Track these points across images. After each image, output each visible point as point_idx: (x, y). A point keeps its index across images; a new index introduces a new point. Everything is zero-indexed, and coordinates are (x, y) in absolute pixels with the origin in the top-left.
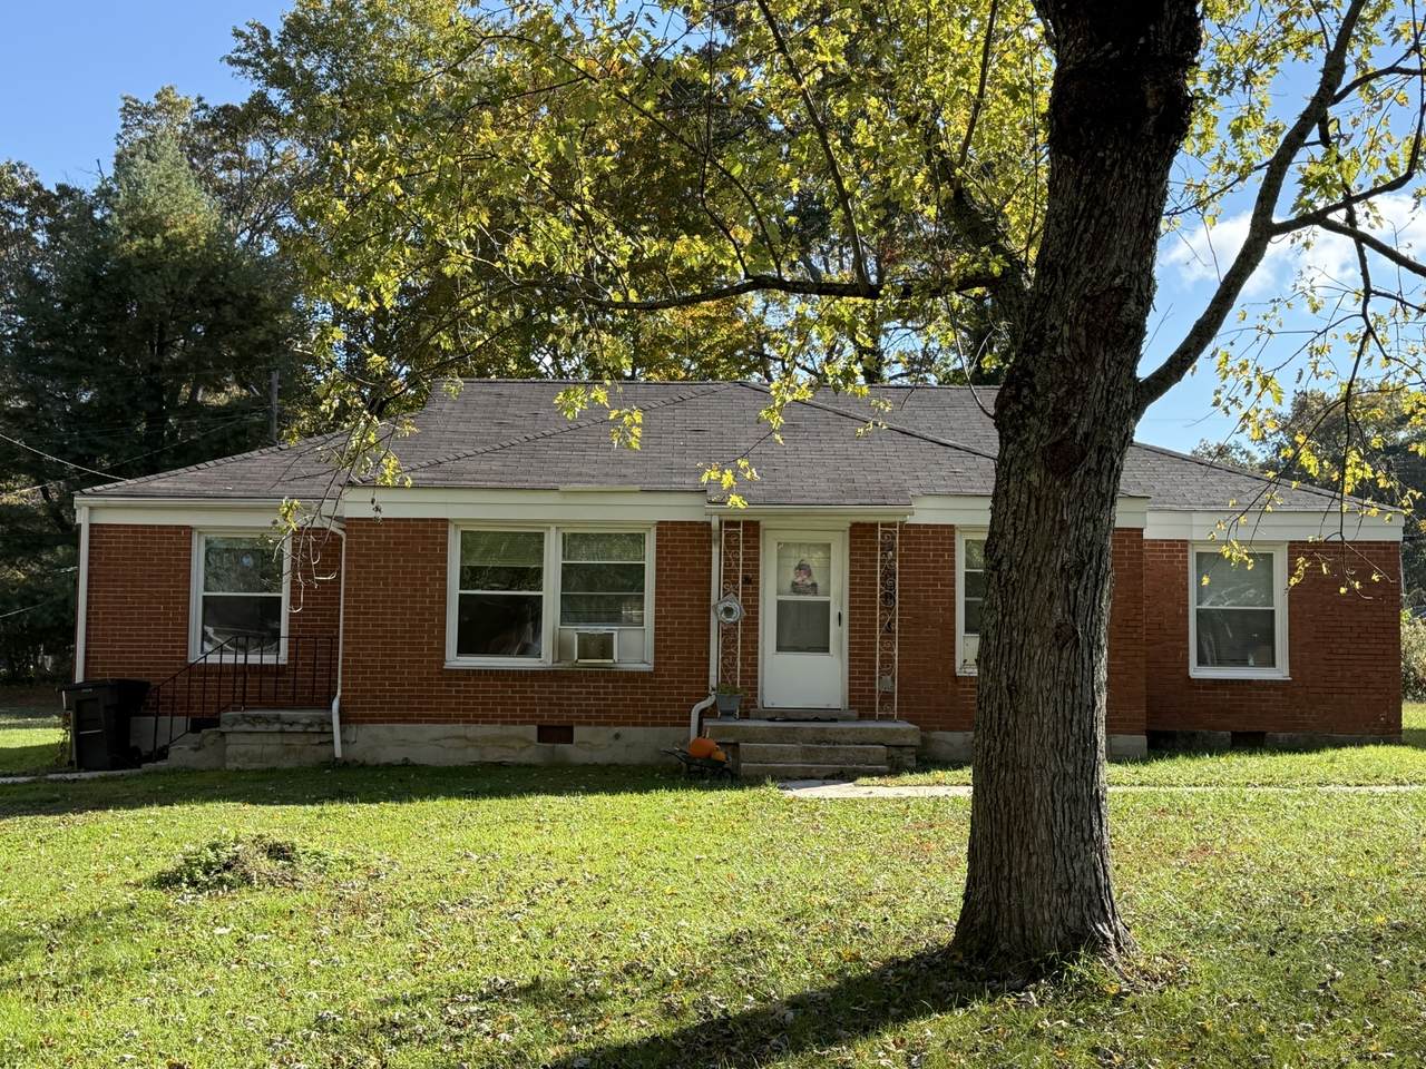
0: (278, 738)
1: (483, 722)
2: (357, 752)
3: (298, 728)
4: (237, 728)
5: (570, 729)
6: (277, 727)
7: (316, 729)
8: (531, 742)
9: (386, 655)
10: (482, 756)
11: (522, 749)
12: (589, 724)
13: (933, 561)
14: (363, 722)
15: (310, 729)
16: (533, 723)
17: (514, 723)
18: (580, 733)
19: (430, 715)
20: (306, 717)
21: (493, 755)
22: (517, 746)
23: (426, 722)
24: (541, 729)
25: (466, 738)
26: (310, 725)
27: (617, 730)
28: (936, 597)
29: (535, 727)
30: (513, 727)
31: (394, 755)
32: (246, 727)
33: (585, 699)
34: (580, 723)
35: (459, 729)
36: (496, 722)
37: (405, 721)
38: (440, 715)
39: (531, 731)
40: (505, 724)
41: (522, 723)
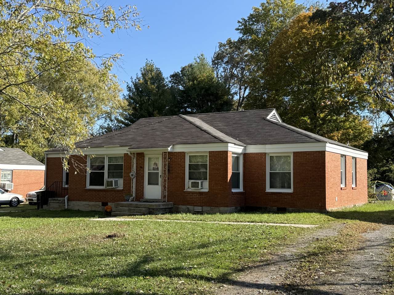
0: (58, 204)
1: (92, 201)
2: (70, 207)
3: (60, 202)
4: (51, 202)
5: (107, 203)
6: (57, 201)
8: (100, 206)
9: (75, 186)
10: (92, 209)
11: (99, 207)
12: (111, 202)
13: (180, 161)
14: (72, 201)
17: (97, 201)
18: (109, 204)
20: (62, 199)
21: (93, 209)
22: (98, 207)
23: (82, 201)
24: (102, 203)
25: (89, 205)
26: (62, 201)
28: (180, 171)
31: (76, 208)
32: (52, 201)
33: (110, 196)
34: (109, 202)
36: (94, 201)
37: (79, 201)
38: (84, 199)
39: (100, 204)
40: (96, 201)
41: (99, 202)
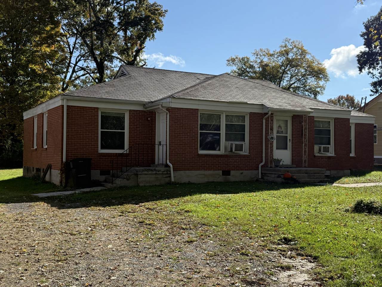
0: (154, 176)
1: (209, 170)
3: (160, 172)
4: (143, 173)
5: (230, 172)
6: (154, 172)
7: (165, 173)
10: (208, 180)
11: (219, 177)
12: (234, 170)
13: (310, 126)
14: (177, 170)
15: (164, 173)
16: (221, 170)
17: (216, 170)
18: (232, 172)
19: (195, 168)
21: (211, 179)
22: (217, 177)
23: (194, 170)
24: (223, 172)
25: (204, 175)
26: (164, 171)
27: (241, 171)
29: (221, 171)
30: (216, 171)
31: (186, 180)
32: (146, 172)
33: (233, 163)
34: (232, 170)
35: (202, 172)
36: (212, 170)
37: (188, 170)
39: (220, 172)
40: (214, 170)
41: (218, 170)
